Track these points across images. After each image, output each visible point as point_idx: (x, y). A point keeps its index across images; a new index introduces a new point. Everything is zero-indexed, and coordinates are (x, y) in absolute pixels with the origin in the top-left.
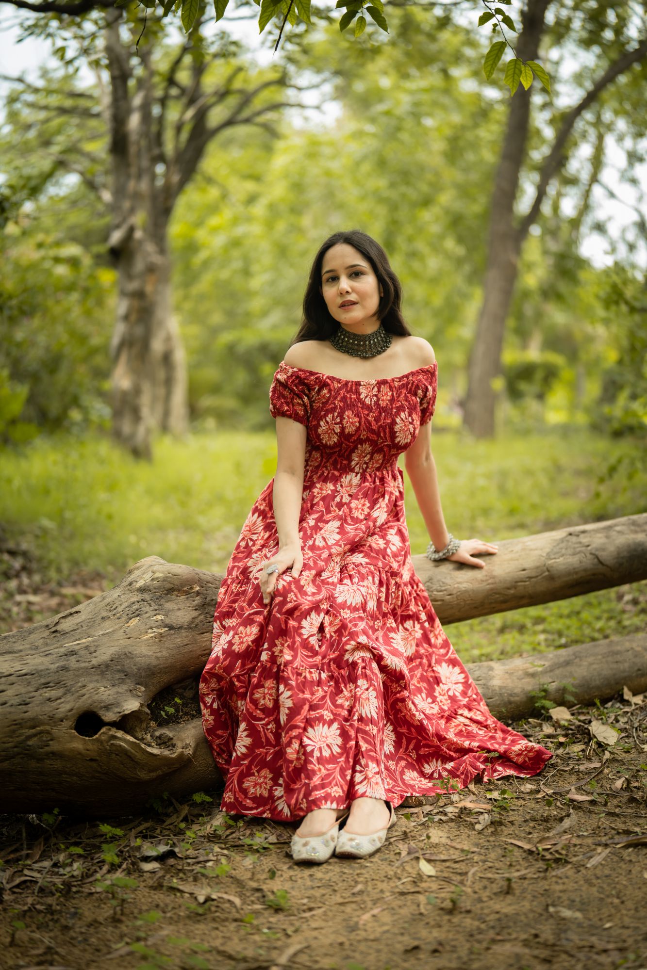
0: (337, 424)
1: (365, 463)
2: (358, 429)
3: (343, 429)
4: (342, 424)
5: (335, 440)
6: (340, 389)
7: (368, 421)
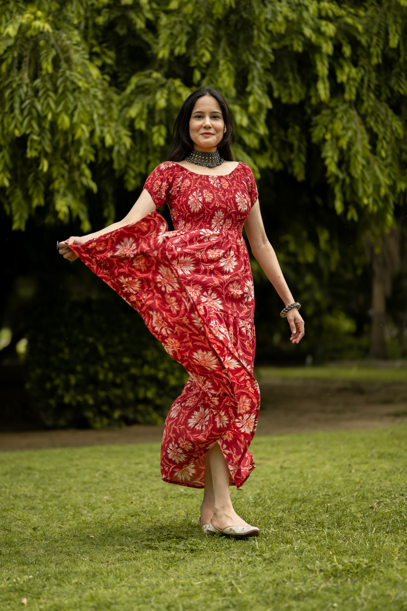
0: (200, 196)
1: (221, 225)
2: (213, 199)
3: (204, 199)
4: (203, 196)
5: (200, 206)
6: (197, 179)
7: (219, 196)
